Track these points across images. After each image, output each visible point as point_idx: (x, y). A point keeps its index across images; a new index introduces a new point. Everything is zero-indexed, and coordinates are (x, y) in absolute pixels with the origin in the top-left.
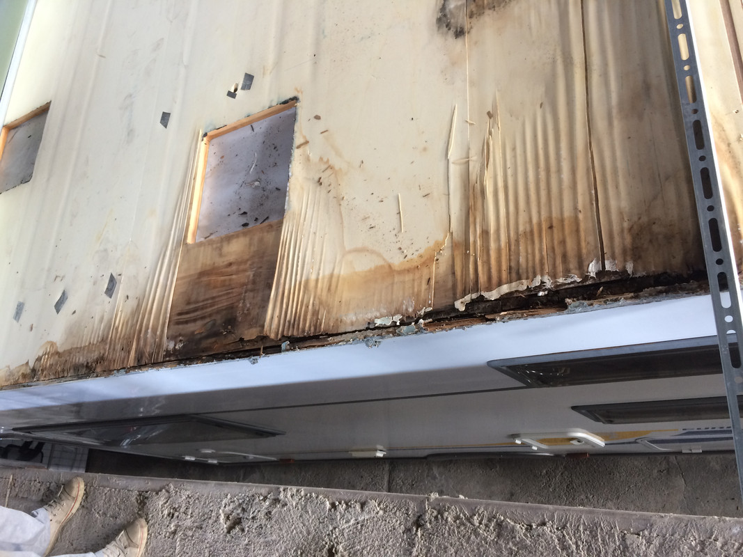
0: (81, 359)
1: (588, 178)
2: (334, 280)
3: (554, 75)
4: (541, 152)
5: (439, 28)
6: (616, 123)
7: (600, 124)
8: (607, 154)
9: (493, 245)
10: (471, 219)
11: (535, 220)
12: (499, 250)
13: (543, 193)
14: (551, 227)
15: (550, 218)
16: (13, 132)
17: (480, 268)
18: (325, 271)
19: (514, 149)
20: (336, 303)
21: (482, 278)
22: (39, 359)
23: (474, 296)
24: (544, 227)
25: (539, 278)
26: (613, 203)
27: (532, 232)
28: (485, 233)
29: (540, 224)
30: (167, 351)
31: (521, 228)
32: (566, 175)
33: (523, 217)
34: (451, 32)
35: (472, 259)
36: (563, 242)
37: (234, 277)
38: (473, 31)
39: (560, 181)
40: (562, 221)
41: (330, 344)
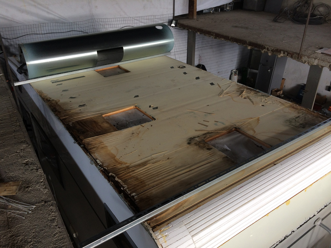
0: (57, 108)
1: (158, 183)
2: (106, 147)
3: (185, 166)
4: (162, 172)
5: (189, 139)
6: (176, 182)
7: (175, 179)
8: (167, 184)
9: (131, 173)
10: (136, 166)
11: (142, 178)
12: (130, 175)
13: (150, 177)
14: (141, 182)
15: (144, 181)
16: (118, 68)
17: (123, 173)
18: (107, 145)
19: (161, 167)
20: (99, 150)
21: (120, 175)
22: (53, 100)
23: (115, 176)
24: (141, 181)
25: (126, 186)
26: (154, 190)
27: (139, 179)
28: (134, 171)
29: (141, 180)
30: (69, 124)
31: (138, 177)
32: (157, 179)
33: (141, 176)
34: (189, 142)
35: (125, 171)
36: (138, 186)
37: (97, 128)
38: (191, 146)
39: (155, 179)
40: (144, 183)
41: (87, 154)
